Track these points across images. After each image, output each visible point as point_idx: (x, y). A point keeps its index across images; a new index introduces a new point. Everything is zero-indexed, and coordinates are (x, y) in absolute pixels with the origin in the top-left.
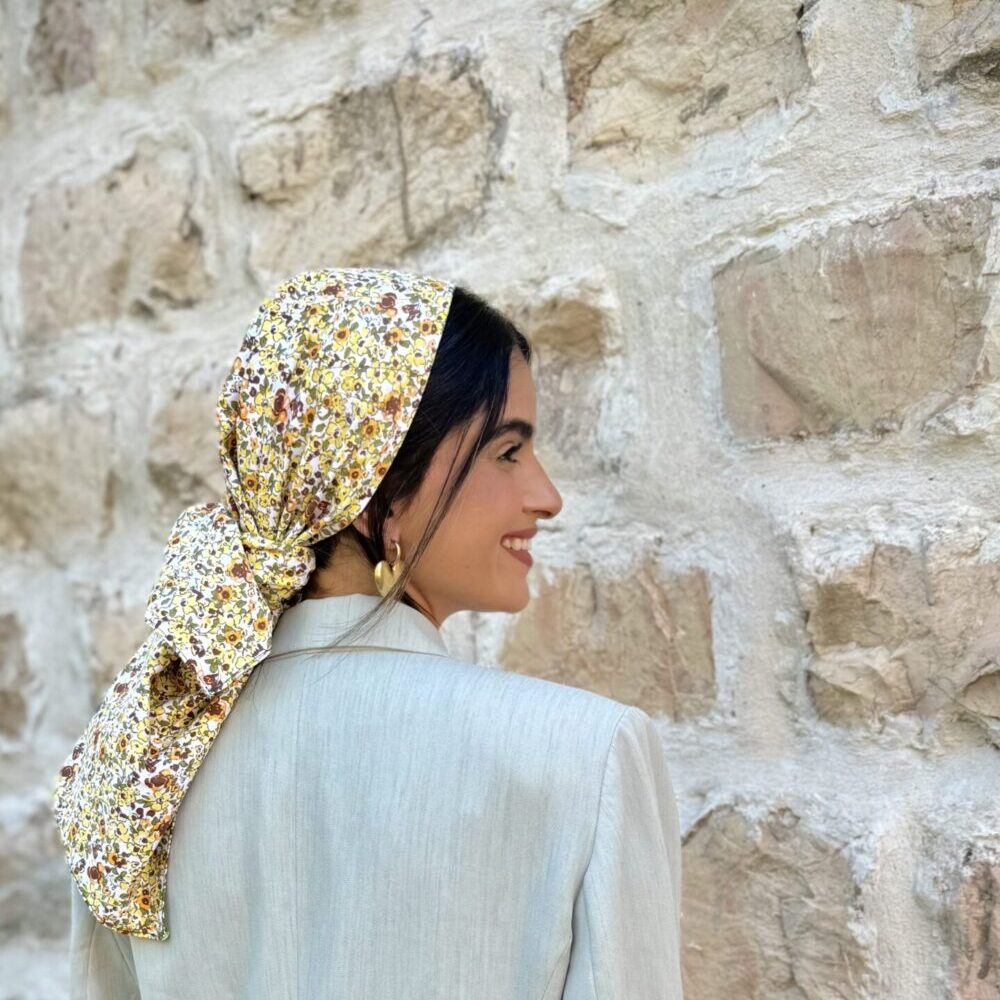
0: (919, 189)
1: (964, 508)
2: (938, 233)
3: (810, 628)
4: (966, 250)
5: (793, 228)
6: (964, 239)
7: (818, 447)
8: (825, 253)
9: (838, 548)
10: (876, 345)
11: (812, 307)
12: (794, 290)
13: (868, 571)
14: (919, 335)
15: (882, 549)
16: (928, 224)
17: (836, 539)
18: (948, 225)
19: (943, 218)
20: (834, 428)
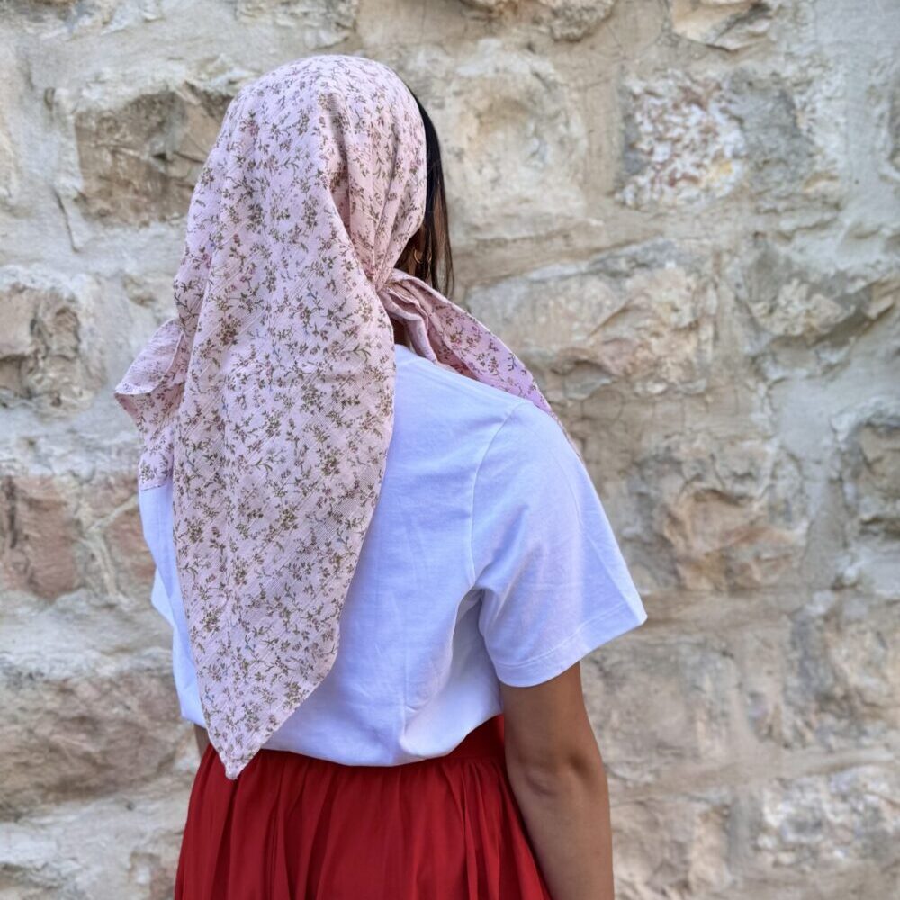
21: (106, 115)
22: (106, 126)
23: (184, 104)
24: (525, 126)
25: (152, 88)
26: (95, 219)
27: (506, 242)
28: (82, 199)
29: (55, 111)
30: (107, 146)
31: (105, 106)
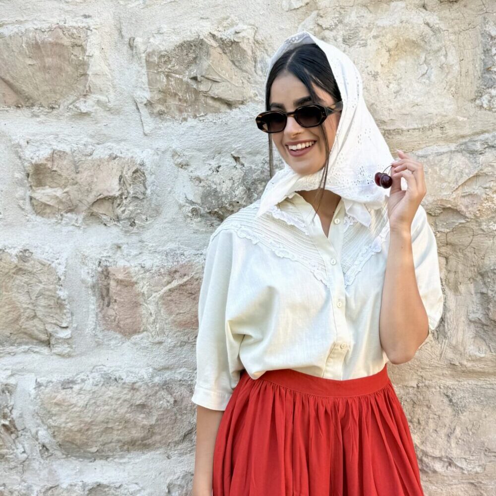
0: (60, 21)
1: (86, 139)
2: (68, 38)
3: (30, 179)
4: (79, 46)
5: (10, 27)
6: (78, 42)
7: (26, 112)
8: (25, 39)
9: (39, 150)
10: (47, 76)
11: (21, 58)
12: (13, 51)
13: (51, 160)
14: (64, 74)
15: (56, 151)
16: (64, 34)
17: (38, 147)
18: (72, 36)
19: (70, 33)
20: (33, 105)
21: (163, 53)
22: (163, 60)
23: (209, 46)
24: (418, 57)
25: (190, 37)
26: (156, 117)
27: (402, 131)
28: (149, 104)
29: (134, 51)
30: (164, 73)
31: (162, 48)
